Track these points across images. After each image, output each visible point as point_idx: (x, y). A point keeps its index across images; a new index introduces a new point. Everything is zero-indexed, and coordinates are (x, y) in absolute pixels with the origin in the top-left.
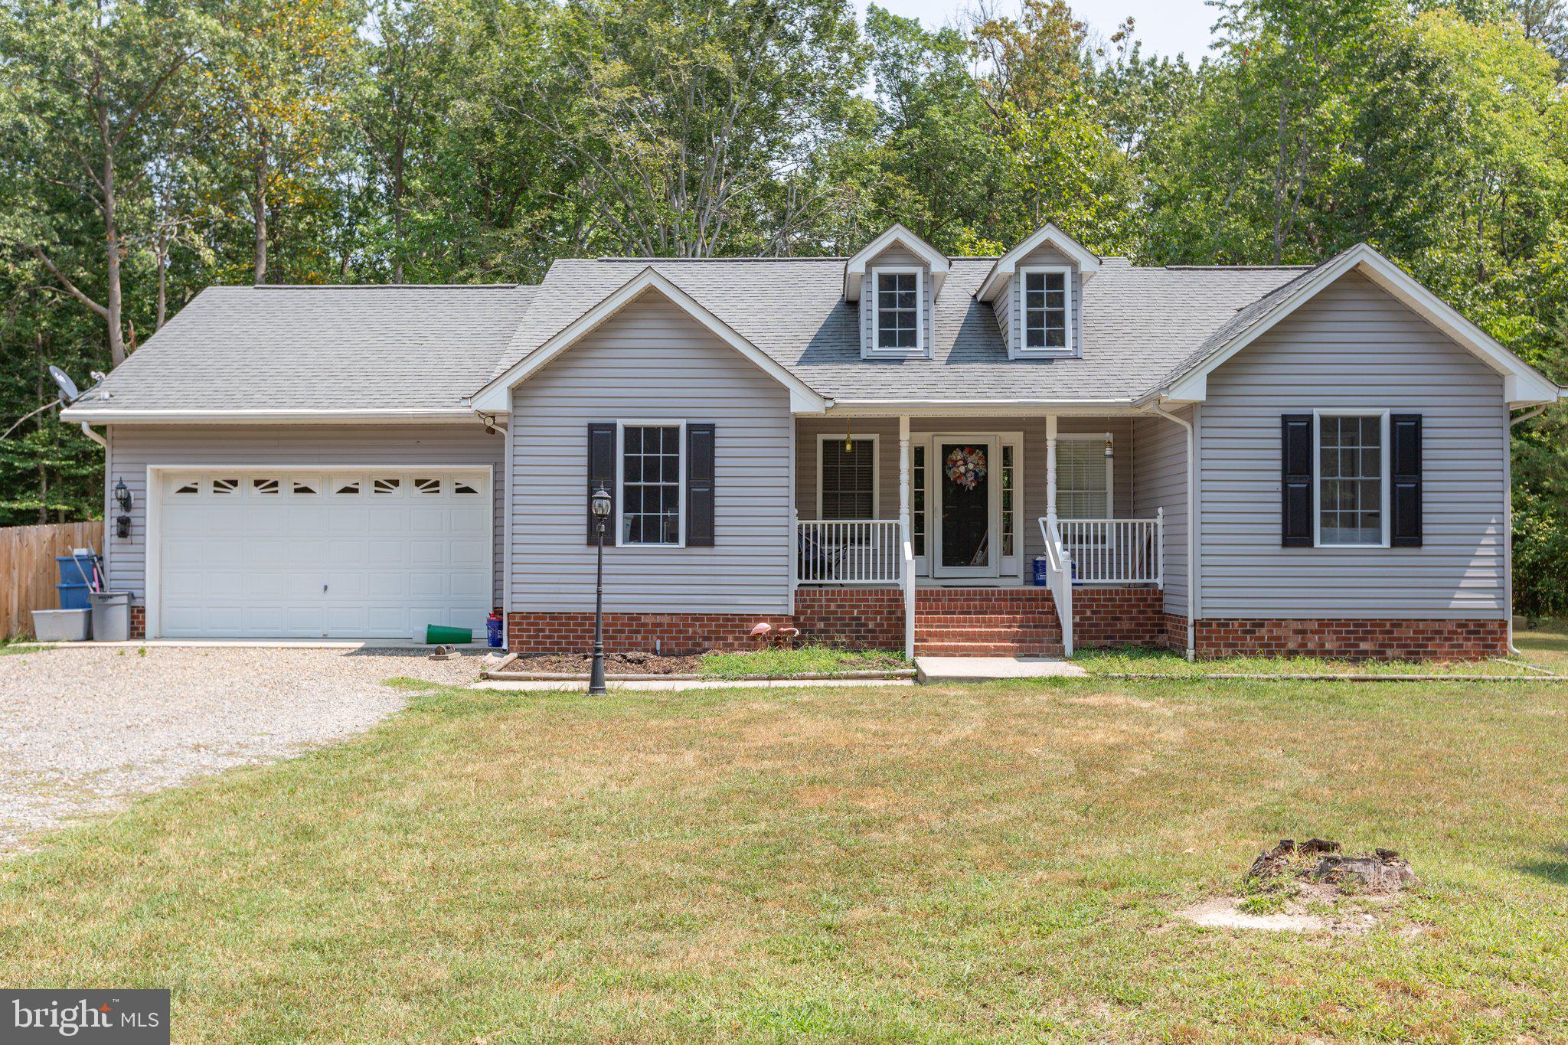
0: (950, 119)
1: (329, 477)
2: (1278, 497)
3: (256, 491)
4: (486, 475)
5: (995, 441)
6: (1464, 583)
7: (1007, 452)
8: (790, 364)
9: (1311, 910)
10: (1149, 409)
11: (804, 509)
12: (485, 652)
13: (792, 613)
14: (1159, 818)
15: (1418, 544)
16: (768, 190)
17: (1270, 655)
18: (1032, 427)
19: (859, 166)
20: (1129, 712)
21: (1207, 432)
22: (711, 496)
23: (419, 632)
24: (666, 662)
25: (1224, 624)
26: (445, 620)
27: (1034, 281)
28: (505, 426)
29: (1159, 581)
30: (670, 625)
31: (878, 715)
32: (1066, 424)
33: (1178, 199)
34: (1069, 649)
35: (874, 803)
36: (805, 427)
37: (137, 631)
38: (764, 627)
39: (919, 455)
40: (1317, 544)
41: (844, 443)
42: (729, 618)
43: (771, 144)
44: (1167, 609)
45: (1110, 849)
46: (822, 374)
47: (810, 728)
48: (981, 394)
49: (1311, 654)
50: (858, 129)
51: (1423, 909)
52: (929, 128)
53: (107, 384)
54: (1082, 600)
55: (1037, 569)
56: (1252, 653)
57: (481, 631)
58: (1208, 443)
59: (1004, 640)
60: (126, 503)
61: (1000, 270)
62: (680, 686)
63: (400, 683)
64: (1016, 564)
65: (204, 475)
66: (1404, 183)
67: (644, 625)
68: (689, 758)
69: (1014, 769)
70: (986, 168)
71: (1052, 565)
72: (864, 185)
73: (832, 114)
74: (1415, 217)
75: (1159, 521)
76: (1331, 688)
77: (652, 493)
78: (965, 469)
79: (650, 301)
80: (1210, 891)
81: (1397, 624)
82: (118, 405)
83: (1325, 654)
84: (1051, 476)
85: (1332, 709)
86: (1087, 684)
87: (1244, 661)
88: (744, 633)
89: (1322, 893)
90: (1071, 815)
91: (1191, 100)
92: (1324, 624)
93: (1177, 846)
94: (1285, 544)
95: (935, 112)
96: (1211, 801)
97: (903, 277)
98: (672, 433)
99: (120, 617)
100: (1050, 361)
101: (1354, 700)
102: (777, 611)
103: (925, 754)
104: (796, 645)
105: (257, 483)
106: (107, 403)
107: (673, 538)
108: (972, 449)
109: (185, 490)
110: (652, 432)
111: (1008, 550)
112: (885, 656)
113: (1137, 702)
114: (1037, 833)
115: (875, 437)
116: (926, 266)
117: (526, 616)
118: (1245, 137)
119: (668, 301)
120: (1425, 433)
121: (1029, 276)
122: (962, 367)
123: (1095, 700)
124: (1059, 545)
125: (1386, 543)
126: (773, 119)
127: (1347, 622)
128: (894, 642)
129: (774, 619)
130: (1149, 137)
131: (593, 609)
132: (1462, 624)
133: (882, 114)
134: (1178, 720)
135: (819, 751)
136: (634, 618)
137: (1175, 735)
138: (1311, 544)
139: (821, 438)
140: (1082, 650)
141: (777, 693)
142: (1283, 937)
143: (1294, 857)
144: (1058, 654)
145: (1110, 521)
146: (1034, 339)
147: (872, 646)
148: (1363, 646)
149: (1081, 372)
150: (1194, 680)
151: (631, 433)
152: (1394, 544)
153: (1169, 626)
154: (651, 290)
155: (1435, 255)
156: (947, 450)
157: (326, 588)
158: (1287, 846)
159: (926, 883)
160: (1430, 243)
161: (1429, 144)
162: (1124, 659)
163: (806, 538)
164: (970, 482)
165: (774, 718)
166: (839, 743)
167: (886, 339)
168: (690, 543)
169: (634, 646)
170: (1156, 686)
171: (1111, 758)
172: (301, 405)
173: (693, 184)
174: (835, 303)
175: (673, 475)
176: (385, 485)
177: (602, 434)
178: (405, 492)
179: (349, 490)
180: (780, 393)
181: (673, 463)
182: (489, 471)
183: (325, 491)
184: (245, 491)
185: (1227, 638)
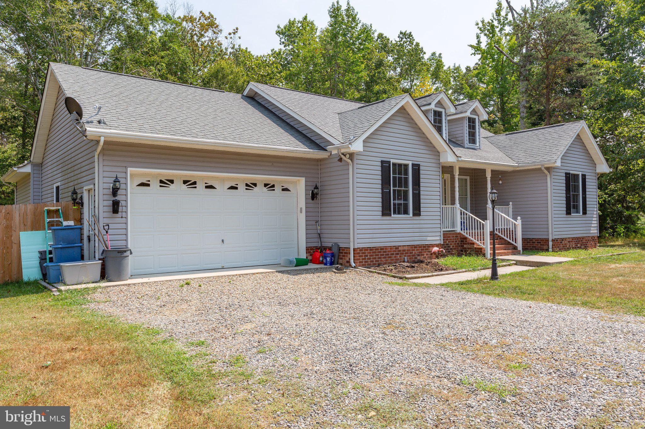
1: (223, 180)
3: (184, 187)
6: (592, 225)
13: (442, 243)
15: (586, 214)
21: (553, 177)
22: (419, 195)
25: (557, 240)
30: (408, 250)
34: (521, 251)
38: (436, 249)
49: (571, 248)
56: (562, 249)
58: (554, 181)
59: (501, 250)
65: (154, 176)
67: (400, 251)
77: (400, 192)
88: (429, 252)
92: (573, 239)
94: (567, 213)
97: (439, 112)
98: (407, 167)
100: (475, 149)
102: (438, 242)
104: (445, 256)
105: (185, 182)
107: (406, 212)
109: (142, 184)
110: (400, 166)
116: (445, 109)
117: (361, 249)
120: (586, 180)
121: (469, 119)
125: (581, 213)
129: (437, 246)
132: (592, 237)
136: (397, 248)
138: (571, 214)
151: (394, 166)
152: (583, 213)
157: (223, 241)
168: (413, 215)
175: (406, 185)
176: (250, 186)
177: (385, 166)
178: (260, 190)
179: (232, 188)
180: (436, 153)
181: (406, 180)
182: (303, 180)
183: (221, 189)
184: (178, 186)
185: (558, 245)
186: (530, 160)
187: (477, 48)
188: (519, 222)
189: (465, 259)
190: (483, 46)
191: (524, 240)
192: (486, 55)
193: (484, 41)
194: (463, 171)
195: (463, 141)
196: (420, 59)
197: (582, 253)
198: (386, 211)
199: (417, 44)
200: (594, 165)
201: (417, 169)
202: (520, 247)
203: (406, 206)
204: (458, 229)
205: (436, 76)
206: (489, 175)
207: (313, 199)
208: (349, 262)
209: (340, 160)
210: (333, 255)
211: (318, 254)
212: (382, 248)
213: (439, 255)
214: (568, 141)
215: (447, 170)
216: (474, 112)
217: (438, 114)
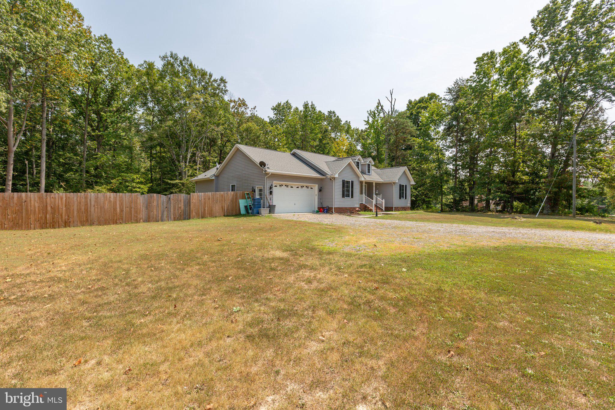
1: (295, 185)
2: (399, 193)
4: (315, 186)
6: (408, 203)
13: (359, 207)
21: (395, 186)
22: (353, 191)
25: (396, 207)
30: (349, 209)
38: (357, 209)
59: (378, 210)
60: (271, 188)
65: (278, 183)
77: (347, 190)
81: (405, 207)
88: (355, 210)
92: (401, 207)
94: (400, 198)
98: (349, 182)
105: (286, 186)
107: (349, 197)
117: (336, 208)
125: (405, 199)
136: (346, 208)
146: (368, 172)
151: (346, 181)
157: (295, 204)
168: (351, 197)
169: (346, 212)
175: (349, 188)
176: (302, 187)
177: (343, 182)
178: (305, 188)
179: (298, 187)
180: (358, 177)
181: (349, 186)
182: (317, 185)
183: (295, 188)
184: (284, 187)
185: (397, 209)
186: (388, 180)
187: (367, 122)
188: (384, 201)
189: (366, 212)
190: (370, 121)
191: (385, 207)
192: (371, 126)
193: (371, 120)
194: (366, 183)
195: (366, 172)
196: (339, 124)
197: (404, 212)
198: (343, 196)
199: (338, 117)
200: (410, 182)
201: (352, 182)
202: (384, 210)
203: (349, 194)
204: (364, 203)
205: (347, 132)
206: (374, 185)
207: (320, 191)
208: (332, 212)
209: (331, 179)
210: (327, 210)
211: (322, 209)
212: (342, 208)
213: (358, 211)
214: (401, 174)
215: (361, 182)
216: (370, 162)
217: (358, 163)
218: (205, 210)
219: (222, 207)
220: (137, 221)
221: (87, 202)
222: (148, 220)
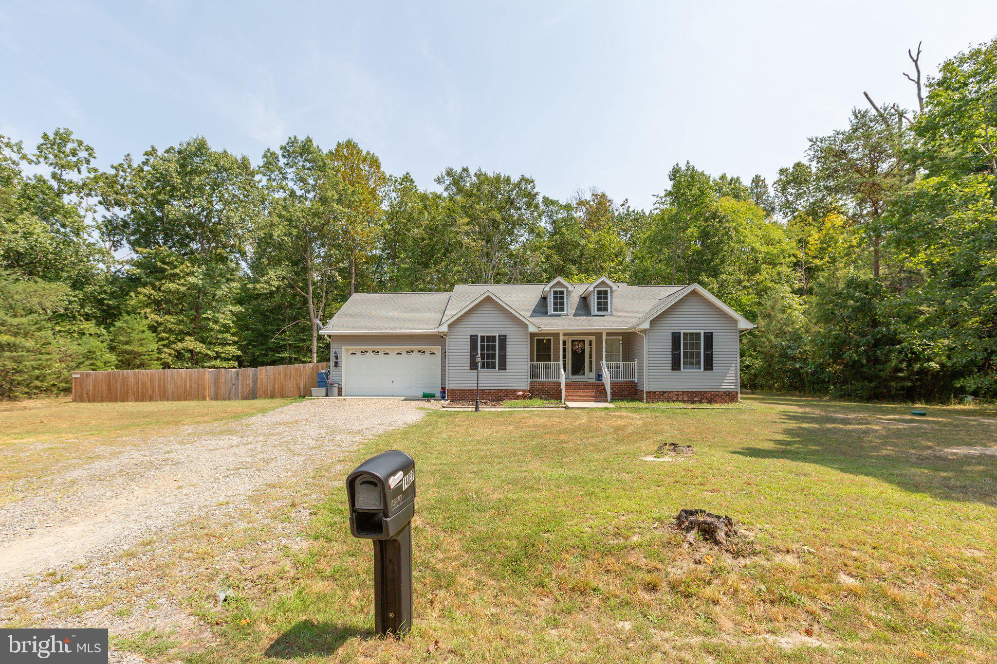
0: (569, 232)
1: (393, 350)
2: (671, 356)
3: (373, 354)
4: (439, 349)
5: (587, 339)
6: (725, 381)
7: (591, 342)
8: (527, 317)
9: (670, 457)
10: (633, 330)
11: (532, 360)
12: (441, 400)
13: (529, 389)
14: (636, 441)
15: (712, 370)
16: (511, 255)
17: (668, 401)
18: (599, 335)
19: (540, 248)
20: (627, 417)
21: (650, 337)
22: (505, 356)
23: (420, 394)
24: (493, 403)
25: (655, 392)
26: (431, 392)
27: (599, 292)
28: (446, 335)
29: (636, 380)
30: (493, 392)
31: (558, 417)
32: (608, 334)
33: (642, 259)
34: (609, 400)
35: (563, 438)
36: (532, 335)
37: (340, 394)
38: (521, 393)
39: (564, 342)
40: (682, 369)
41: (543, 340)
42: (510, 391)
43: (512, 241)
44: (638, 388)
45: (623, 448)
46: (535, 320)
47: (540, 421)
48: (584, 326)
49: (680, 401)
50: (539, 235)
51: (696, 457)
52: (562, 235)
53: (331, 322)
54: (613, 385)
55: (599, 376)
56: (663, 401)
57: (438, 394)
58: (650, 340)
60: (337, 358)
61: (589, 289)
62: (500, 410)
63: (421, 408)
64: (593, 375)
65: (358, 349)
66: (714, 254)
68: (511, 427)
69: (597, 430)
70: (580, 248)
71: (604, 376)
72: (542, 254)
73: (531, 231)
74: (717, 265)
75: (636, 362)
76: (685, 411)
77: (488, 355)
78: (578, 347)
79: (488, 300)
80: (648, 454)
81: (705, 393)
82: (334, 329)
83: (684, 401)
84: (604, 350)
85: (685, 416)
86: (615, 409)
87: (660, 403)
88: (515, 395)
89: (673, 454)
90: (613, 441)
91: (646, 224)
92: (684, 392)
93: (640, 447)
94: (673, 369)
95: (564, 230)
96: (649, 438)
97: (560, 291)
98: (494, 337)
99: (336, 390)
100: (604, 316)
101: (691, 414)
102: (524, 389)
103: (573, 427)
104: (530, 398)
105: (373, 352)
106: (332, 328)
107: (494, 367)
108: (580, 341)
109: (353, 353)
110: (488, 337)
111: (591, 371)
112: (556, 401)
113: (629, 414)
114: (605, 444)
115: (552, 338)
116: (567, 288)
117: (452, 390)
118: (664, 239)
119: (493, 300)
120: (714, 337)
121: (598, 291)
122: (578, 318)
123: (617, 414)
124: (606, 370)
125: (702, 369)
126: (513, 233)
127: (690, 392)
128: (559, 398)
129: (523, 391)
130: (632, 236)
131: (476, 388)
132: (725, 393)
133: (547, 230)
134: (640, 419)
135: (544, 426)
136: (487, 390)
137: (641, 423)
138: (680, 370)
139: (536, 338)
140: (613, 400)
141: (528, 412)
142: (664, 462)
143: (667, 447)
144: (606, 401)
145: (621, 362)
146: (599, 309)
147: (552, 398)
148: (695, 399)
149: (612, 319)
150: (646, 408)
151: (483, 338)
152: (705, 369)
153: (638, 393)
154: (488, 297)
155: (724, 277)
156: (573, 341)
157: (393, 382)
158: (666, 444)
159: (579, 455)
160: (722, 273)
161: (722, 242)
162: (625, 402)
163: (532, 367)
164: (580, 351)
165: (530, 418)
166: (549, 424)
167: (555, 310)
168: (499, 369)
169: (483, 399)
170: (634, 410)
171: (622, 428)
172: (386, 329)
173: (488, 254)
174: (539, 298)
175: (494, 350)
176: (410, 352)
177: (474, 338)
179: (399, 354)
180: (525, 326)
181: (494, 346)
183: (392, 354)
184: (370, 354)
185: (655, 396)
195: (593, 310)
198: (473, 367)
200: (734, 321)
201: (503, 338)
202: (609, 396)
203: (494, 363)
206: (605, 338)
213: (522, 397)
216: (603, 285)
217: (560, 293)
218: (274, 388)
219: (297, 384)
220: (204, 399)
221: (164, 378)
222: (216, 398)
